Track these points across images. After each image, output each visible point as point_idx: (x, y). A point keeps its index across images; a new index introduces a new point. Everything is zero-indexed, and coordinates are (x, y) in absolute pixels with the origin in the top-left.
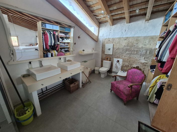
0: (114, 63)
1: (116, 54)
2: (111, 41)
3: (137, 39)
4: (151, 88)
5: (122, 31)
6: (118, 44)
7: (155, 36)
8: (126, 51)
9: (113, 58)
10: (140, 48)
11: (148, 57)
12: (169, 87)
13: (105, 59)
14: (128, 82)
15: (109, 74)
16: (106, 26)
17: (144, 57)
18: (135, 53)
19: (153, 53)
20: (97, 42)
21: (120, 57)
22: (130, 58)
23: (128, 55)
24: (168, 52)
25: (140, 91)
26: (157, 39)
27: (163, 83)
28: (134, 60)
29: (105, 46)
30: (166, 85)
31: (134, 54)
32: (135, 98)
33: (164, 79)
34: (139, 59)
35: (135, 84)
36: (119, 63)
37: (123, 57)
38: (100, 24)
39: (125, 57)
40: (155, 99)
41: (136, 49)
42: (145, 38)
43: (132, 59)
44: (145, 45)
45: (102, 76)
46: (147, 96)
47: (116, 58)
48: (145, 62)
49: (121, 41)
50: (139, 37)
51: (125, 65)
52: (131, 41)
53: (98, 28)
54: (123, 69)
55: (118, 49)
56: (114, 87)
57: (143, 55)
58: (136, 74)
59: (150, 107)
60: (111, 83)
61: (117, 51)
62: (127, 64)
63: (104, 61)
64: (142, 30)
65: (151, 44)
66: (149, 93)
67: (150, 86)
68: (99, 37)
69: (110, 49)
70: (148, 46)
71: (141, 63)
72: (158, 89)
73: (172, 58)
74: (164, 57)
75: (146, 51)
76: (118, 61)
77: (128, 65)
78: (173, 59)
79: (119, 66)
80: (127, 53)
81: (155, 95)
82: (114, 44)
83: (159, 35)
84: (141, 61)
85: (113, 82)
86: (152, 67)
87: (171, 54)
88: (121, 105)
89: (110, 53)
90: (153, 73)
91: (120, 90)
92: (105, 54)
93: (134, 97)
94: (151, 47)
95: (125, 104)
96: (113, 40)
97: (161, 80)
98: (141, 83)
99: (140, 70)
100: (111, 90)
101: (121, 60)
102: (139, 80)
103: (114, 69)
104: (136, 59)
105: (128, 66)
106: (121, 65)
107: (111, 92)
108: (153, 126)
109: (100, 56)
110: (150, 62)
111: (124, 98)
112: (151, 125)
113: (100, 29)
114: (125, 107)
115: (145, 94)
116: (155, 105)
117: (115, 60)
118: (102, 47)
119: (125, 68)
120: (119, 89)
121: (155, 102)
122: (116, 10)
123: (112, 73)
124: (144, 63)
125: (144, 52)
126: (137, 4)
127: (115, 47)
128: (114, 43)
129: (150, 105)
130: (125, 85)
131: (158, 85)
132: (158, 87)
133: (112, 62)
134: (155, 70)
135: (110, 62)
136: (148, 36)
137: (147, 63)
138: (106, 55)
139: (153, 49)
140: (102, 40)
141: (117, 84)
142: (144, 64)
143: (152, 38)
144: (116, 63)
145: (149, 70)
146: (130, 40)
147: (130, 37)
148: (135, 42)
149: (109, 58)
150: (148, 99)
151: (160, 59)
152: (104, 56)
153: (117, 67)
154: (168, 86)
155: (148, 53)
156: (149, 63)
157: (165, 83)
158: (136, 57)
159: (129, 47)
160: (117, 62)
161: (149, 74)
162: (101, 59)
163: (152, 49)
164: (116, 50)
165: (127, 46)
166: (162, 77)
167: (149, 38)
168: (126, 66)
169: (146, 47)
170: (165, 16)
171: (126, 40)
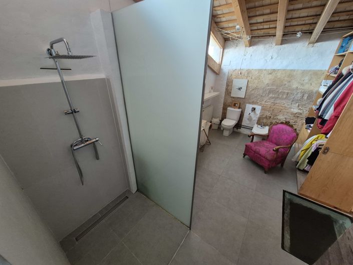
0: (245, 111)
1: (251, 98)
2: (244, 75)
3: (291, 74)
4: (303, 152)
5: (266, 59)
6: (256, 81)
7: (322, 70)
8: (270, 92)
9: (245, 103)
10: (293, 90)
11: (305, 105)
12: (326, 151)
13: (230, 104)
14: (271, 143)
15: (235, 129)
16: (237, 46)
17: (297, 104)
18: (284, 97)
19: (313, 99)
20: (219, 75)
21: (258, 103)
22: (275, 104)
23: (272, 101)
24: (332, 108)
25: (287, 155)
26: (323, 77)
27: (320, 145)
28: (281, 108)
29: (232, 82)
30: (323, 148)
31: (282, 99)
32: (280, 165)
33: (322, 140)
34: (288, 106)
35: (282, 146)
36: (255, 112)
37: (263, 102)
38: (225, 41)
39: (267, 103)
40: (307, 165)
41: (287, 91)
42: (304, 73)
43: (277, 107)
44: (302, 84)
45: (226, 133)
46: (296, 161)
47: (250, 103)
48: (299, 111)
49: (262, 75)
50: (294, 70)
51: (264, 116)
52: (279, 77)
53: (222, 49)
54: (260, 123)
55: (256, 88)
56: (250, 150)
57: (297, 101)
58: (285, 133)
59: (298, 175)
60: (246, 146)
61: (253, 92)
62: (268, 114)
63: (228, 108)
64: (301, 59)
65: (313, 84)
66: (299, 158)
67: (303, 149)
68: (223, 66)
69: (241, 88)
70: (307, 87)
71: (292, 114)
72: (313, 153)
73: (335, 117)
74: (327, 113)
75: (302, 94)
76: (254, 109)
77: (270, 115)
78: (337, 117)
79: (255, 117)
80: (270, 96)
81: (307, 160)
82: (249, 80)
83: (327, 69)
84: (292, 110)
85: (249, 143)
86: (309, 121)
87: (336, 111)
88: (260, 173)
89: (242, 94)
90: (309, 131)
91: (260, 155)
92: (232, 97)
93: (278, 164)
94: (312, 88)
95: (266, 172)
96: (248, 73)
97: (318, 142)
98: (290, 146)
99: (291, 126)
100: (245, 155)
101: (258, 108)
102: (288, 140)
103: (245, 122)
104: (285, 107)
105: (270, 117)
106: (258, 116)
107: (244, 157)
108: (301, 194)
109: (222, 100)
110: (307, 112)
111: (266, 164)
112: (298, 193)
113: (226, 51)
114: (265, 175)
115: (293, 160)
116: (305, 172)
117: (249, 107)
118: (227, 83)
119: (265, 121)
120: (258, 153)
121: (306, 169)
122: (261, 23)
123: (242, 128)
124: (296, 113)
125: (299, 95)
126: (299, 17)
127: (250, 85)
128: (249, 78)
129: (298, 172)
130: (267, 148)
131: (313, 148)
132: (313, 150)
133: (242, 111)
134: (312, 125)
135: (240, 110)
136: (310, 71)
137: (301, 114)
138: (234, 98)
139: (314, 91)
140: (227, 71)
141: (256, 147)
142: (296, 116)
143: (316, 74)
144: (250, 112)
145: (303, 124)
146: (279, 75)
147: (278, 70)
148: (286, 78)
149: (238, 103)
150: (296, 165)
151: (322, 115)
152: (229, 100)
153: (250, 119)
154: (325, 149)
155: (305, 98)
156: (305, 113)
157: (323, 145)
158: (285, 103)
159: (275, 87)
160: (252, 111)
161: (302, 130)
162: (224, 104)
163: (312, 92)
164: (251, 91)
165: (272, 85)
166: (320, 137)
167: (310, 73)
168: (266, 117)
169: (303, 88)
170: (341, 40)
171: (270, 74)
